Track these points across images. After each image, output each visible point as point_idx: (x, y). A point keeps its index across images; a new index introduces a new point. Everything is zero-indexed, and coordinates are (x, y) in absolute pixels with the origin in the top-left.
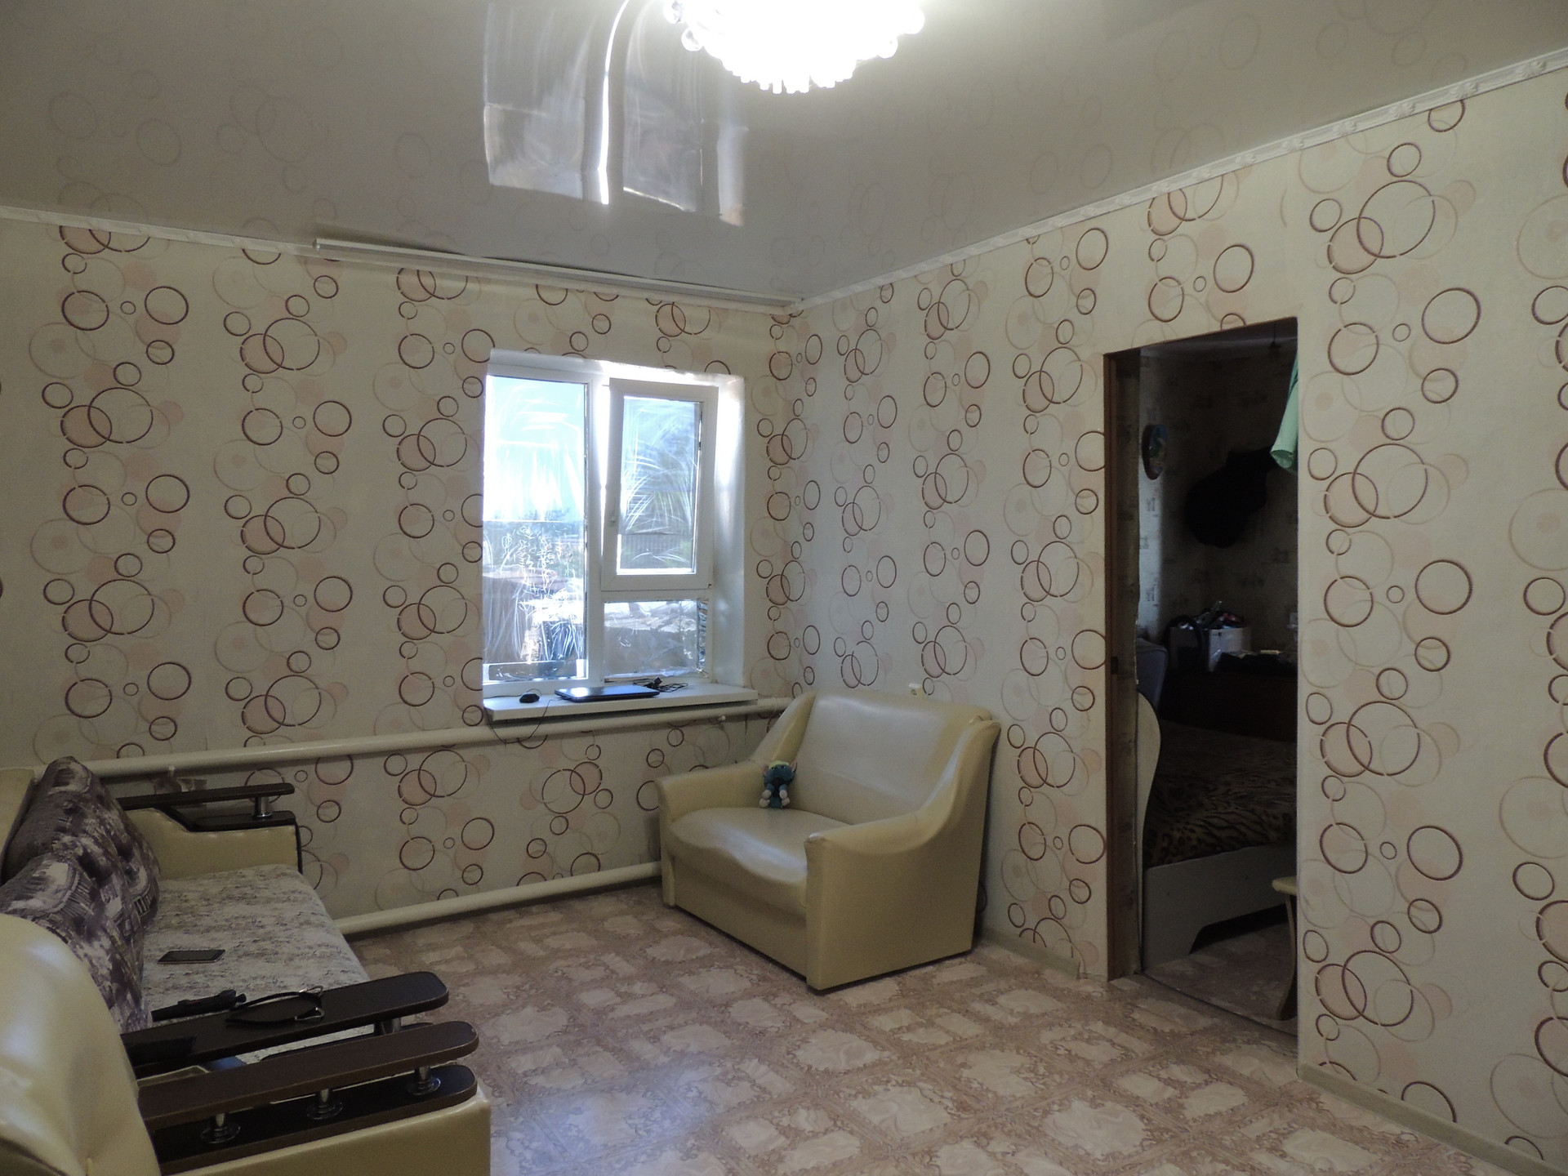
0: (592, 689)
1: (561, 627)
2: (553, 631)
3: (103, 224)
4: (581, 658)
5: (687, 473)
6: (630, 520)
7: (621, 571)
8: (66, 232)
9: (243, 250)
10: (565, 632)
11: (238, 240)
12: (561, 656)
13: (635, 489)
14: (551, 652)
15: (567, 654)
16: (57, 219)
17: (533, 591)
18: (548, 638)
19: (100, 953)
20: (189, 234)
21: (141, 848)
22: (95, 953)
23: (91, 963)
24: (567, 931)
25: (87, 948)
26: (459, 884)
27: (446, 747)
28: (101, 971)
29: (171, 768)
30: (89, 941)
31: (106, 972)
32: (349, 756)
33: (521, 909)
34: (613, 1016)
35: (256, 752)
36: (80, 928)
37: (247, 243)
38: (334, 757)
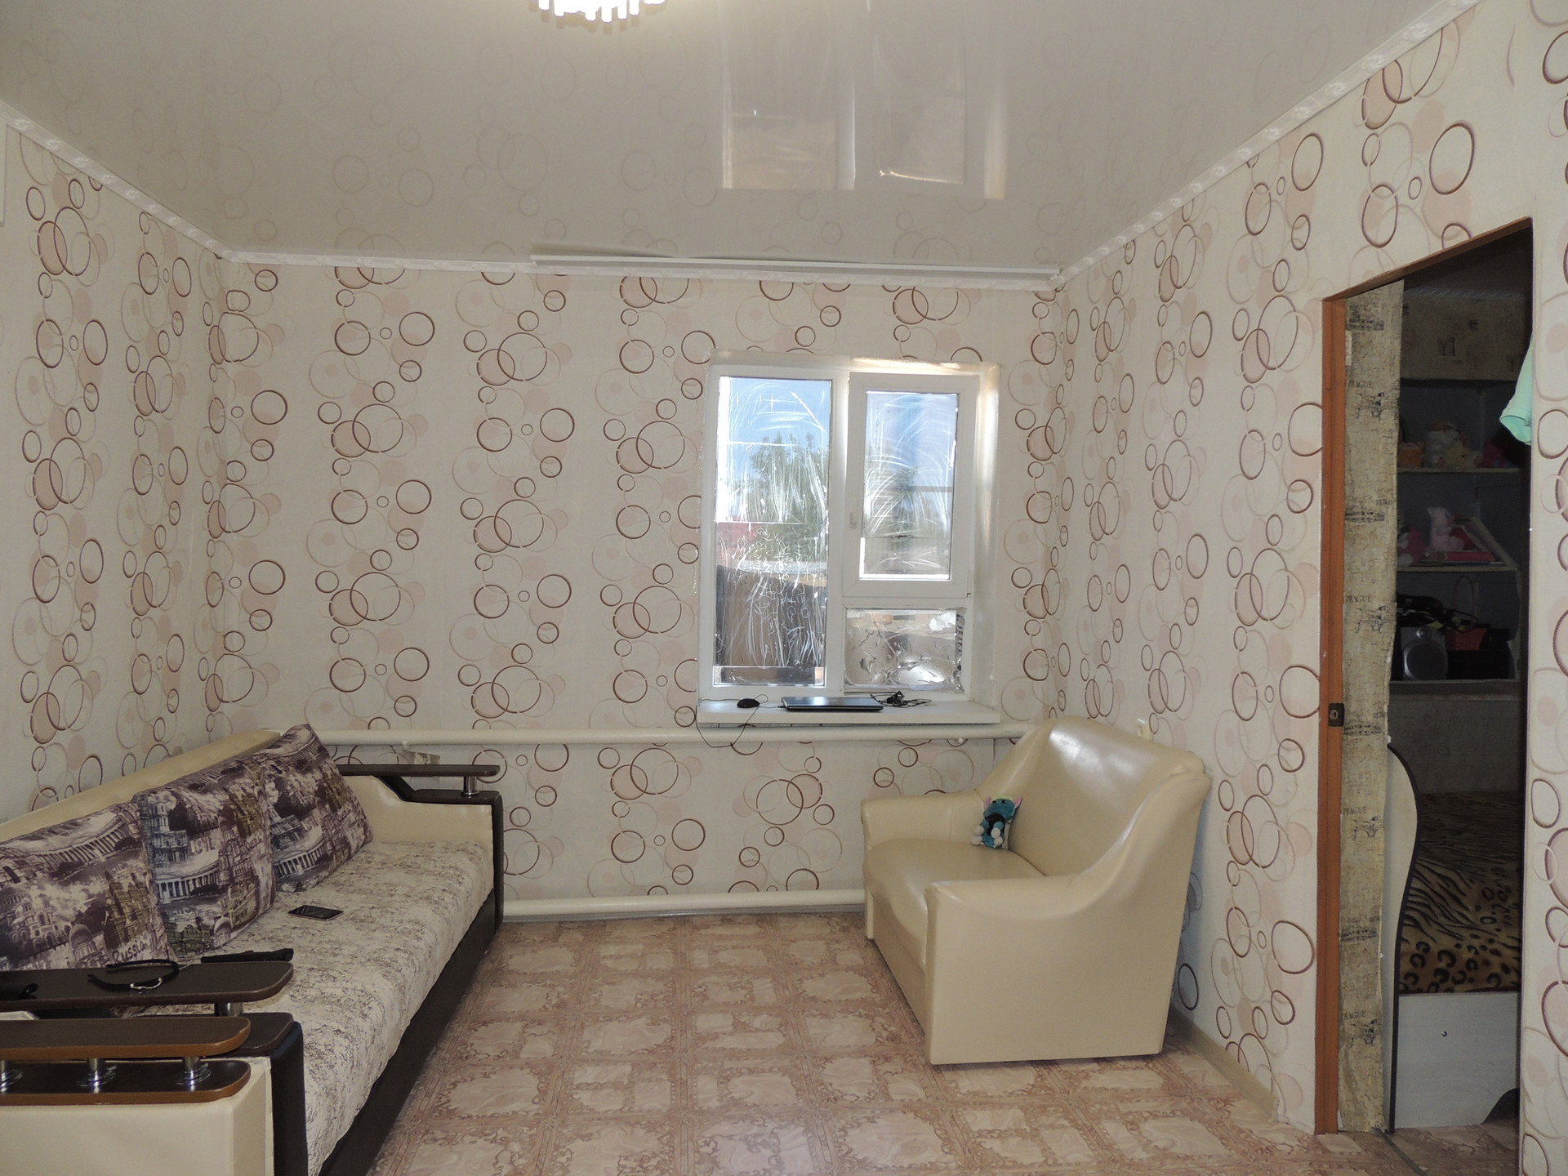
0: (829, 698)
1: (798, 632)
2: (790, 637)
3: (367, 262)
4: (819, 666)
5: (941, 471)
6: (874, 522)
7: (863, 575)
8: (340, 272)
9: (482, 273)
10: (803, 638)
11: (475, 264)
12: (798, 662)
13: (880, 489)
14: (787, 658)
15: (805, 661)
16: (331, 261)
17: (769, 595)
18: (784, 643)
19: (74, 896)
20: (436, 263)
21: (334, 809)
22: (66, 895)
23: (46, 904)
24: (749, 947)
25: (53, 891)
26: (668, 883)
27: (657, 746)
28: (60, 911)
29: (405, 743)
30: (66, 884)
31: (70, 913)
32: (565, 745)
33: (728, 917)
34: (709, 1044)
35: (483, 734)
36: (66, 871)
37: (485, 266)
38: (552, 745)
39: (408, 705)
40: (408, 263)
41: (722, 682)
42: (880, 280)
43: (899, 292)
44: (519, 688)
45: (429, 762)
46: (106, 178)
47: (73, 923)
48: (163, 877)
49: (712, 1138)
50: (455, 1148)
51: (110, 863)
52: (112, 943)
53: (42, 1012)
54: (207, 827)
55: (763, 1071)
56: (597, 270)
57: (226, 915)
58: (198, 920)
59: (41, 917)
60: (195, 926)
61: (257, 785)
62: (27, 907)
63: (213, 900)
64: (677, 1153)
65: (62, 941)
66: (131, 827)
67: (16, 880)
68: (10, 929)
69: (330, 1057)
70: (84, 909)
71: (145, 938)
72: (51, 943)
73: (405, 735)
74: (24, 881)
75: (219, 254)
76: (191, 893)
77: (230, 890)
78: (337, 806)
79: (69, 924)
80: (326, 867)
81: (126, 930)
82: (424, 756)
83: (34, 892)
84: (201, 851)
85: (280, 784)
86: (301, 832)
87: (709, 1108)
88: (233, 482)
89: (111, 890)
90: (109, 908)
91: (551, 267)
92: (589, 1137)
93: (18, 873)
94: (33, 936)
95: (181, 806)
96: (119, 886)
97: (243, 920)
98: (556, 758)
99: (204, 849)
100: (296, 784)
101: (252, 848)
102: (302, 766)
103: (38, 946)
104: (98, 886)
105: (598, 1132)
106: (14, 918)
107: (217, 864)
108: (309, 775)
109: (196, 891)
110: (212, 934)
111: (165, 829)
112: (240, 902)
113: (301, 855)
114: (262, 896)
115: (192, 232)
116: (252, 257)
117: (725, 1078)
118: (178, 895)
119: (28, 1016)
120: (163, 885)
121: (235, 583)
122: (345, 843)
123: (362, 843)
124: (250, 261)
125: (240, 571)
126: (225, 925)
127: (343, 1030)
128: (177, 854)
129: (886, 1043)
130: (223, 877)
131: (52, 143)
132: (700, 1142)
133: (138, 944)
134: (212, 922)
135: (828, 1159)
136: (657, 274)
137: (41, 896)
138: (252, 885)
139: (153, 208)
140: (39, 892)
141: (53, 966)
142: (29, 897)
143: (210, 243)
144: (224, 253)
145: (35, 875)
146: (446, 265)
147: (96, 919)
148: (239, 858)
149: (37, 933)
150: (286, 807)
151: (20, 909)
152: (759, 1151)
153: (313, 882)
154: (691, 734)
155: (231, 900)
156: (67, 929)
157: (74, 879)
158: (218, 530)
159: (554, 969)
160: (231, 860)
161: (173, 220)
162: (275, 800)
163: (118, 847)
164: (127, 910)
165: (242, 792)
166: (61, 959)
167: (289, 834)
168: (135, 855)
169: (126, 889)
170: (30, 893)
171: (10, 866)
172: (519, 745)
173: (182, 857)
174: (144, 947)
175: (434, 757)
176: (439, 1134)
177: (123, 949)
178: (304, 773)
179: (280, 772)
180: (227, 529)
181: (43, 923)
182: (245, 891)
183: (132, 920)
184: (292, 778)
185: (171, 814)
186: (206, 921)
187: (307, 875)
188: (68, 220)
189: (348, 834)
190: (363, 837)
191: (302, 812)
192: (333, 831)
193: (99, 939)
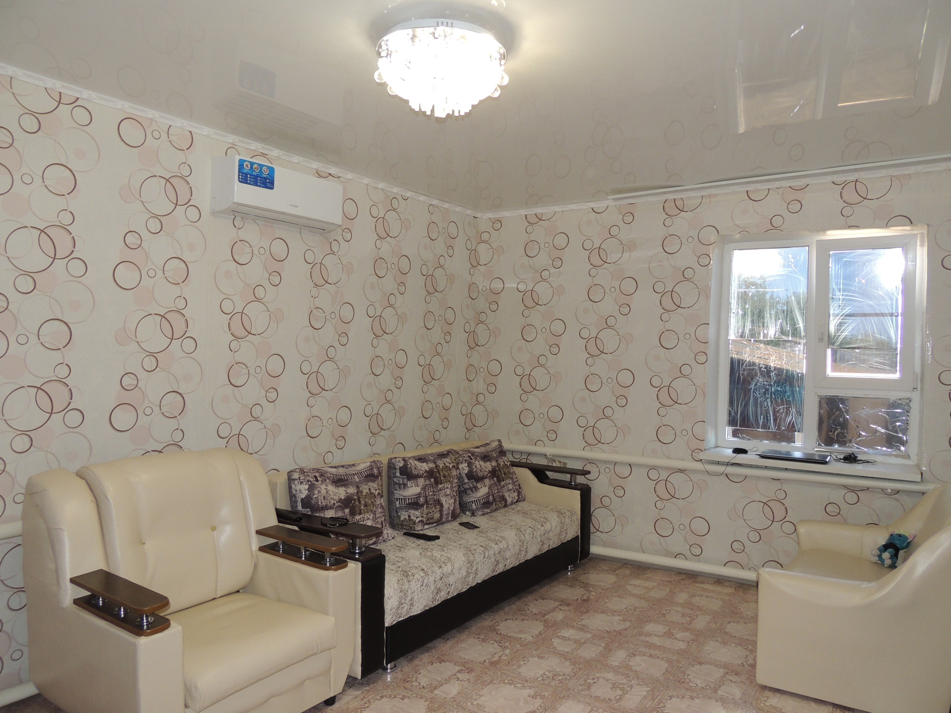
0: (805, 454)
1: (784, 409)
2: (778, 411)
3: (539, 210)
4: (799, 431)
5: (889, 302)
6: (837, 338)
7: (830, 373)
8: (528, 216)
9: (592, 208)
10: (787, 413)
11: (590, 203)
12: (783, 428)
13: (842, 316)
14: (776, 425)
15: (787, 428)
16: (523, 212)
17: (764, 384)
18: (774, 415)
19: (340, 492)
20: (569, 206)
21: (499, 481)
22: (337, 491)
23: (327, 492)
24: (717, 598)
25: (331, 488)
26: (687, 553)
27: (681, 471)
28: (332, 496)
29: (548, 454)
30: (338, 486)
31: (336, 498)
32: (630, 464)
33: (720, 580)
34: (642, 638)
35: (588, 454)
36: (339, 481)
37: (592, 205)
38: (623, 464)
39: (553, 434)
40: (557, 209)
41: (733, 437)
42: (830, 178)
43: (845, 184)
44: (606, 430)
45: (562, 466)
46: (409, 194)
47: (337, 502)
48: (397, 495)
49: (598, 678)
50: (483, 644)
51: (360, 482)
52: (353, 513)
53: (302, 528)
54: (417, 477)
55: (658, 658)
56: (650, 199)
57: (422, 517)
58: (409, 516)
59: (324, 497)
60: (407, 518)
61: (453, 463)
62: (319, 492)
63: (417, 509)
64: (575, 678)
65: (331, 508)
66: (375, 470)
67: (317, 481)
68: (312, 499)
69: (410, 578)
70: (343, 498)
71: (370, 515)
72: (326, 508)
73: (550, 450)
74: (320, 482)
75: (475, 216)
76: (407, 504)
77: (425, 506)
78: (502, 479)
79: (335, 502)
80: (488, 508)
81: (360, 510)
82: (560, 462)
83: (323, 487)
84: (412, 486)
85: (470, 465)
86: (476, 488)
87: (612, 665)
88: (482, 322)
89: (357, 493)
90: (355, 500)
91: (626, 200)
92: (542, 658)
93: (319, 479)
94: (320, 503)
95: (405, 466)
96: (362, 492)
97: (431, 521)
98: (625, 471)
99: (414, 486)
100: (478, 466)
101: (441, 490)
102: (486, 458)
103: (322, 508)
104: (352, 490)
105: (548, 658)
106: (314, 495)
107: (419, 494)
108: (488, 463)
109: (409, 504)
110: (415, 524)
111: (398, 474)
112: (430, 513)
113: (475, 499)
114: (444, 513)
115: (458, 209)
116: (491, 215)
117: (633, 654)
118: (402, 504)
119: (296, 528)
120: (397, 498)
121: (482, 370)
122: (503, 499)
123: (515, 500)
124: (490, 217)
125: (484, 364)
126: (421, 521)
127: (425, 570)
128: (402, 486)
129: (746, 666)
130: (422, 500)
131: (381, 185)
132: (591, 678)
133: (366, 517)
134: (415, 519)
135: (648, 706)
136: (684, 195)
137: (326, 489)
138: (438, 507)
139: (435, 202)
140: (326, 487)
141: (326, 516)
142: (321, 488)
143: (469, 212)
144: (478, 216)
145: (326, 480)
146: (574, 207)
147: (347, 502)
148: (432, 493)
149: (322, 503)
150: (471, 476)
151: (316, 492)
152: (616, 690)
153: (480, 513)
154: (699, 466)
155: (426, 511)
156: (334, 504)
157: (342, 486)
158: (473, 344)
159: (598, 584)
160: (427, 493)
161: (446, 205)
162: (466, 472)
163: (366, 477)
164: (363, 502)
165: (443, 465)
166: (330, 514)
167: (471, 489)
168: (373, 481)
169: (364, 494)
170: (322, 487)
171: (317, 475)
172: (606, 462)
173: (404, 488)
174: (368, 519)
175: (565, 464)
176: (482, 636)
177: (358, 517)
178: (485, 462)
179: (472, 459)
180: (479, 344)
181: (324, 500)
182: (434, 509)
183: (364, 507)
184: (477, 463)
185: (400, 468)
186: (412, 517)
187: (477, 509)
188: (391, 216)
189: (506, 495)
190: (517, 498)
191: (479, 479)
192: (496, 491)
193: (347, 511)
